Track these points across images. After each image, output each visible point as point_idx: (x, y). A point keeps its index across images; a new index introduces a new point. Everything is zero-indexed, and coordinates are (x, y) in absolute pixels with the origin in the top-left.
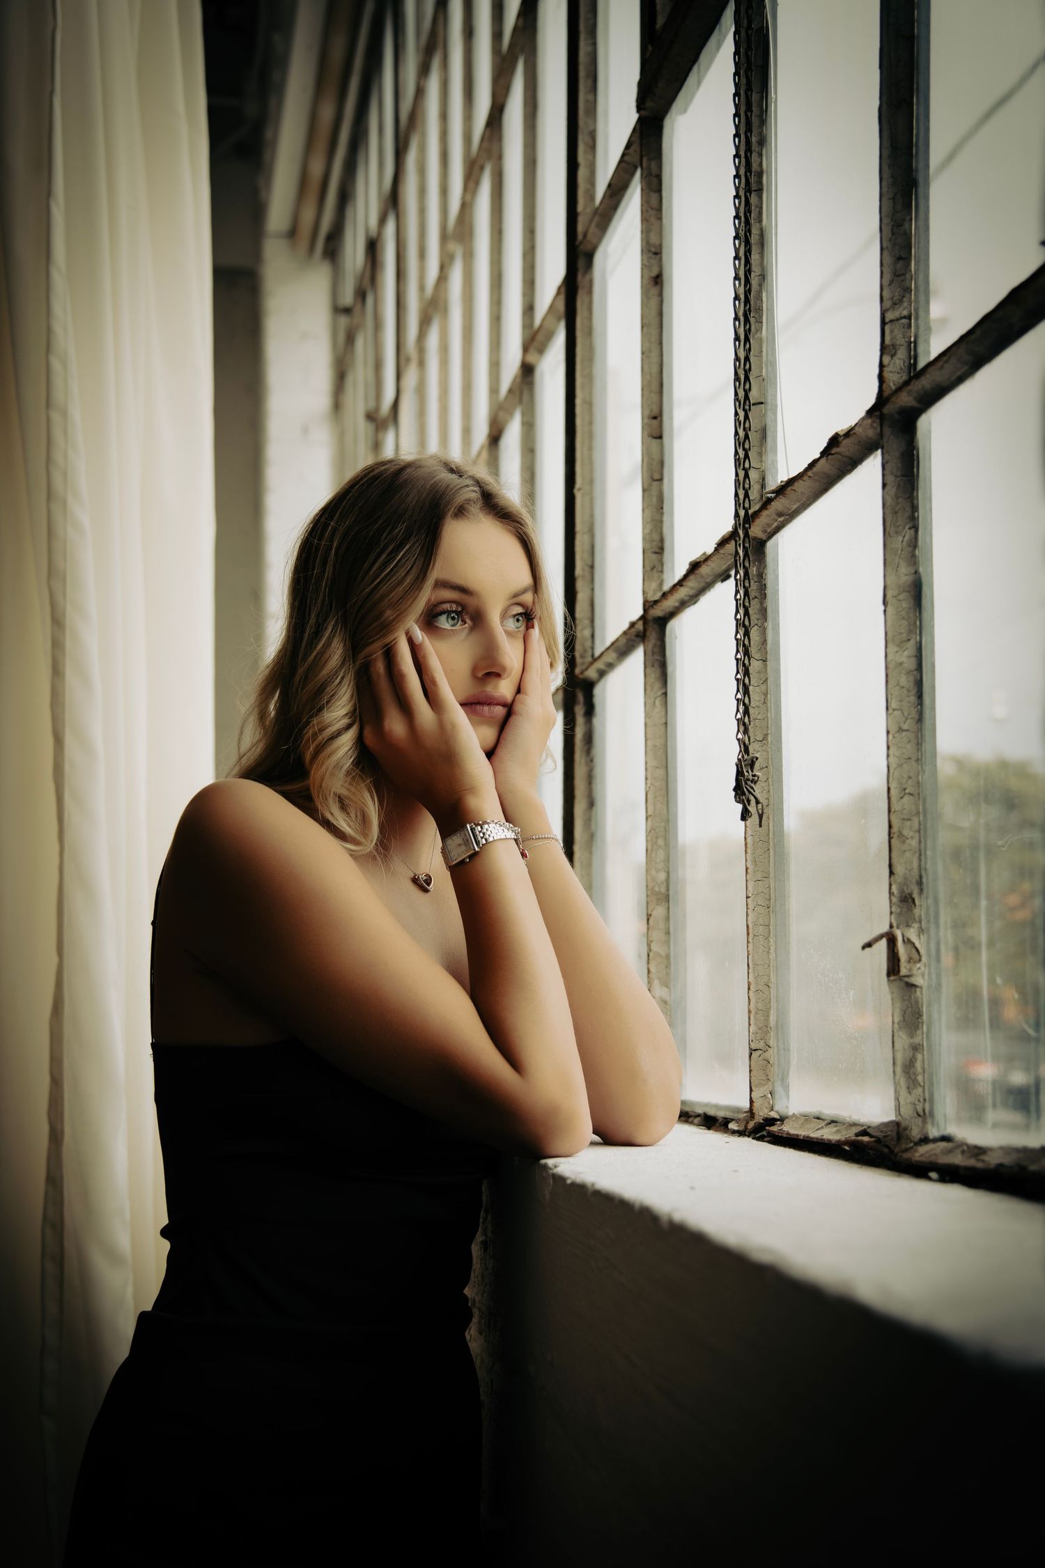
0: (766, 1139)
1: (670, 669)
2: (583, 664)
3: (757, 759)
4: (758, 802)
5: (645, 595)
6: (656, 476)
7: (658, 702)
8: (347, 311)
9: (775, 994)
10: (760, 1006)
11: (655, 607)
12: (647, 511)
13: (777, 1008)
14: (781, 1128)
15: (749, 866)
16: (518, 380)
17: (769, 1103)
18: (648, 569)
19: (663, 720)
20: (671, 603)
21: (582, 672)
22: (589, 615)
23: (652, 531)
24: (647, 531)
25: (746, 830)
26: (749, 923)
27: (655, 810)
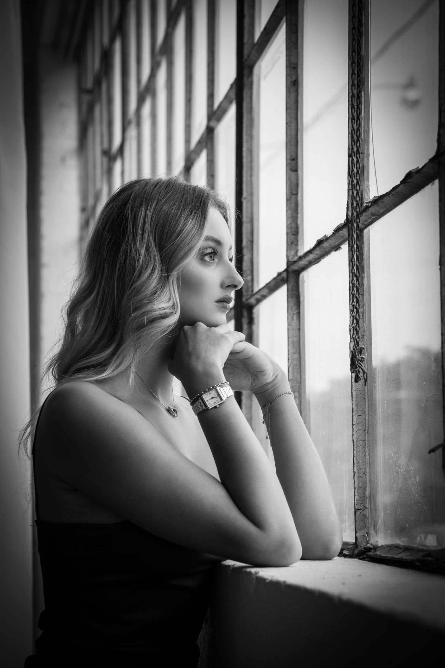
0: (366, 559)
1: (301, 299)
2: (247, 295)
3: (363, 348)
4: (364, 372)
5: (288, 258)
6: (294, 192)
7: (295, 317)
8: (90, 92)
9: (369, 479)
10: (361, 485)
11: (294, 264)
12: (289, 212)
13: (370, 487)
14: (375, 553)
15: (354, 407)
16: (205, 136)
17: (366, 539)
18: (289, 243)
19: (298, 327)
20: (304, 262)
21: (247, 300)
22: (250, 268)
23: (291, 222)
24: (289, 223)
25: (352, 388)
26: (354, 439)
27: (293, 377)
